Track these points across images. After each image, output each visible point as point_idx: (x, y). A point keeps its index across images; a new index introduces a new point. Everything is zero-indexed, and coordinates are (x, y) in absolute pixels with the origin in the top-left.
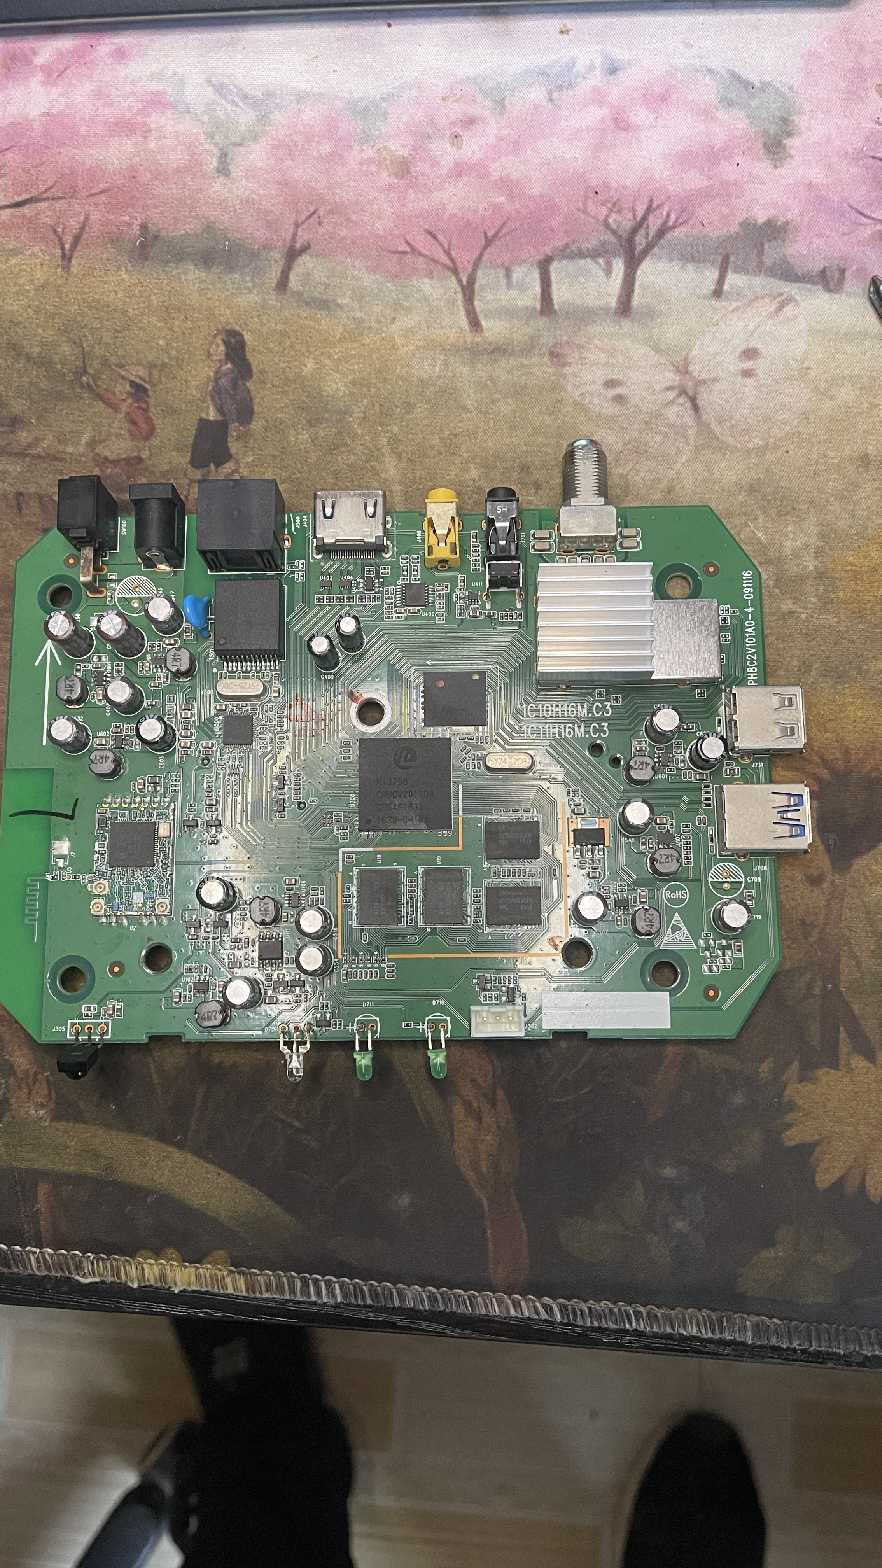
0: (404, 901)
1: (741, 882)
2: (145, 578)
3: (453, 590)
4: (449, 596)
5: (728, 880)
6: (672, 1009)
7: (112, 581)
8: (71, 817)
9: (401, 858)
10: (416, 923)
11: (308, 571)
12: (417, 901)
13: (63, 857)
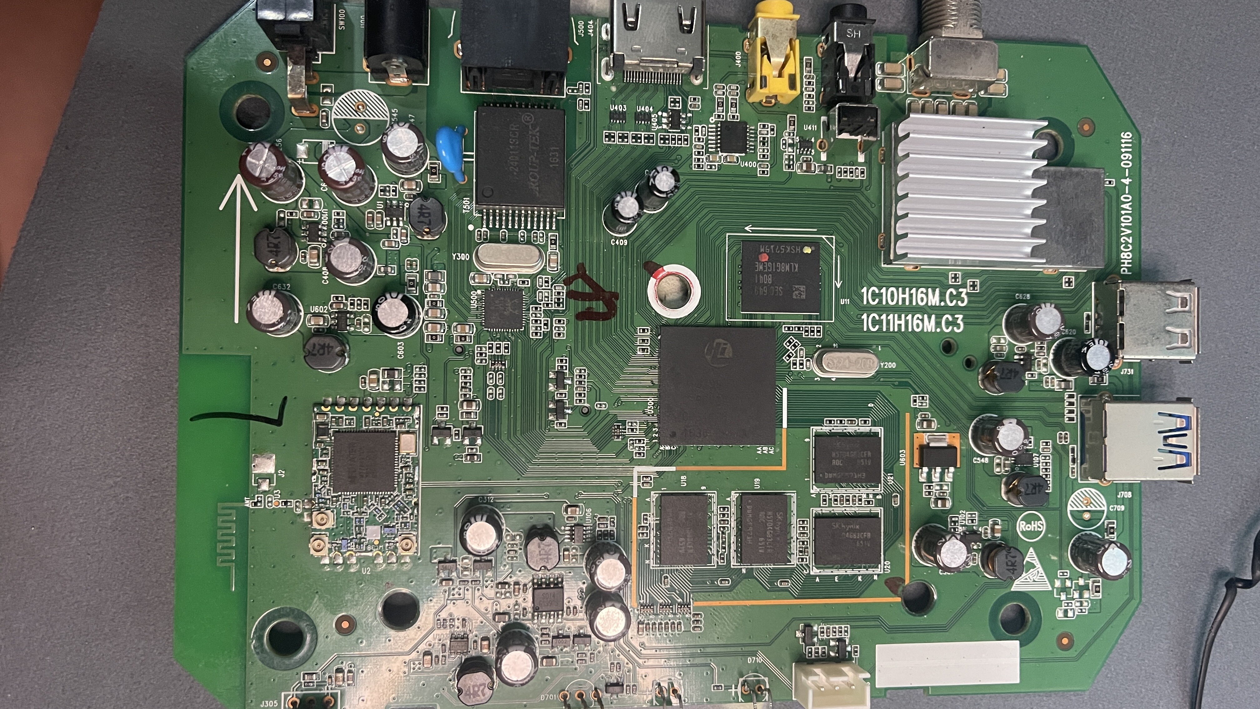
0: (714, 535)
1: (1103, 512)
2: (372, 94)
3: (779, 135)
4: (775, 142)
5: (1089, 508)
6: (1022, 661)
7: (327, 95)
8: (278, 422)
9: (712, 480)
10: (729, 562)
11: (594, 97)
12: (729, 535)
13: (269, 477)
